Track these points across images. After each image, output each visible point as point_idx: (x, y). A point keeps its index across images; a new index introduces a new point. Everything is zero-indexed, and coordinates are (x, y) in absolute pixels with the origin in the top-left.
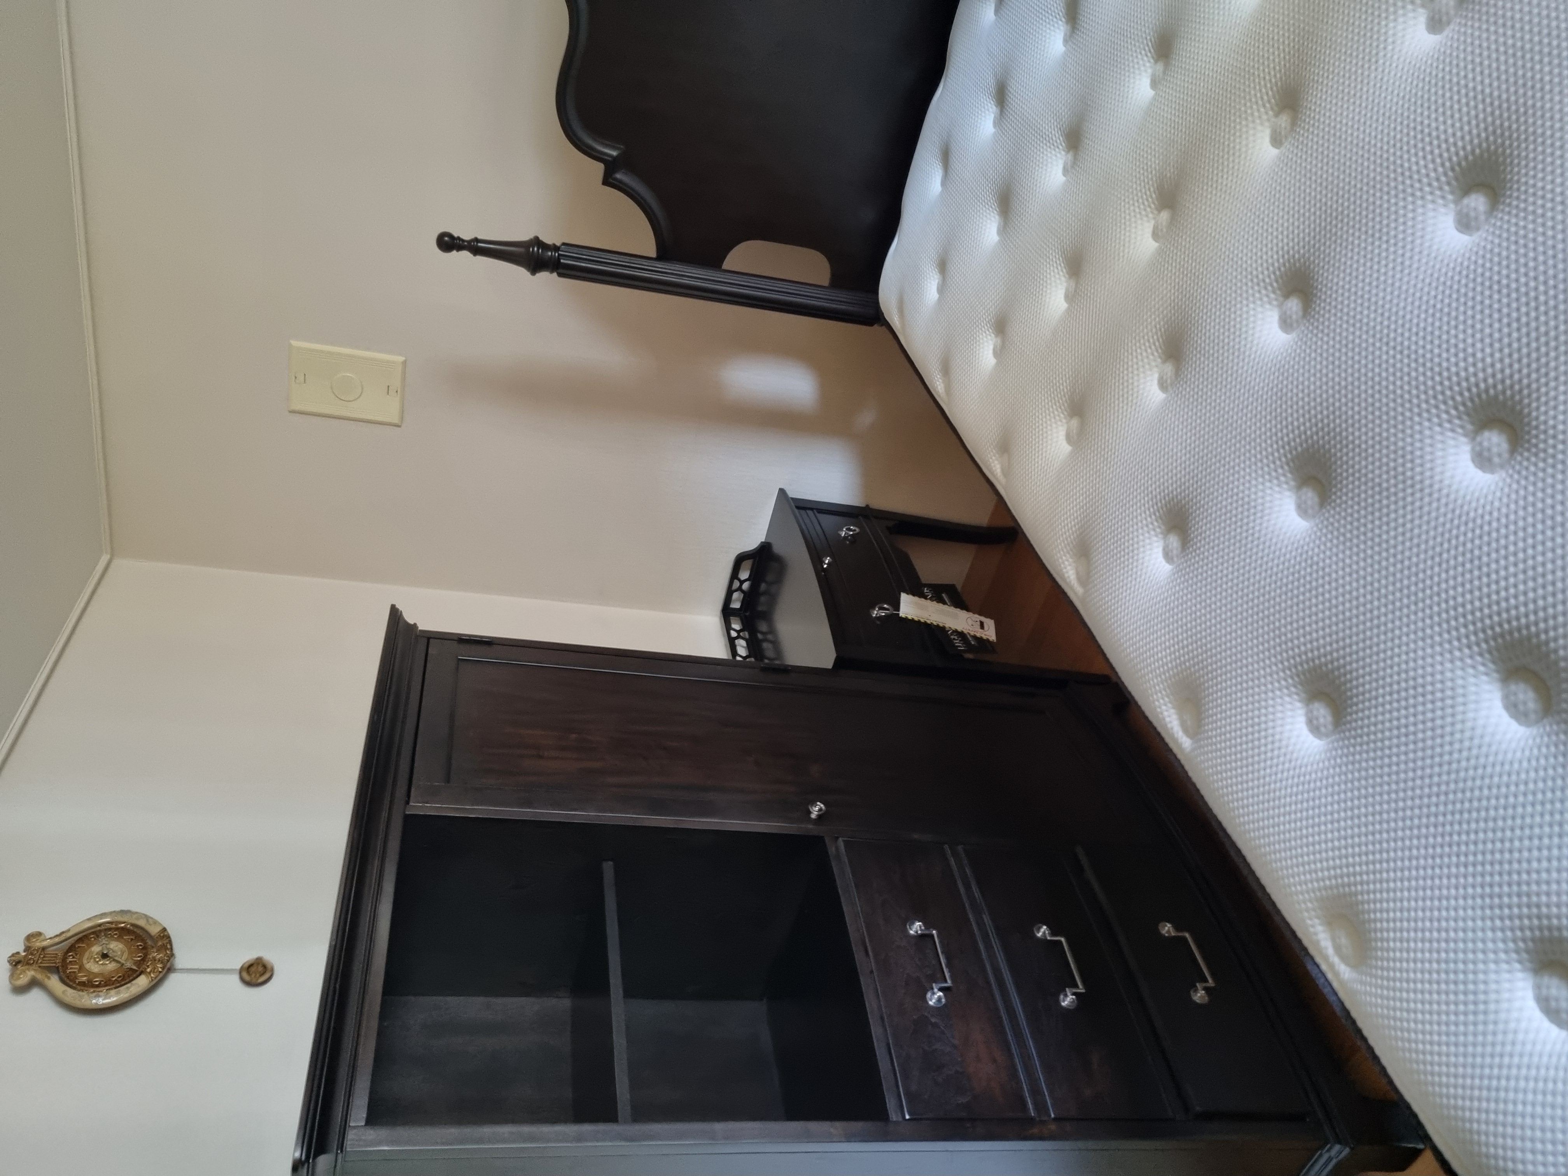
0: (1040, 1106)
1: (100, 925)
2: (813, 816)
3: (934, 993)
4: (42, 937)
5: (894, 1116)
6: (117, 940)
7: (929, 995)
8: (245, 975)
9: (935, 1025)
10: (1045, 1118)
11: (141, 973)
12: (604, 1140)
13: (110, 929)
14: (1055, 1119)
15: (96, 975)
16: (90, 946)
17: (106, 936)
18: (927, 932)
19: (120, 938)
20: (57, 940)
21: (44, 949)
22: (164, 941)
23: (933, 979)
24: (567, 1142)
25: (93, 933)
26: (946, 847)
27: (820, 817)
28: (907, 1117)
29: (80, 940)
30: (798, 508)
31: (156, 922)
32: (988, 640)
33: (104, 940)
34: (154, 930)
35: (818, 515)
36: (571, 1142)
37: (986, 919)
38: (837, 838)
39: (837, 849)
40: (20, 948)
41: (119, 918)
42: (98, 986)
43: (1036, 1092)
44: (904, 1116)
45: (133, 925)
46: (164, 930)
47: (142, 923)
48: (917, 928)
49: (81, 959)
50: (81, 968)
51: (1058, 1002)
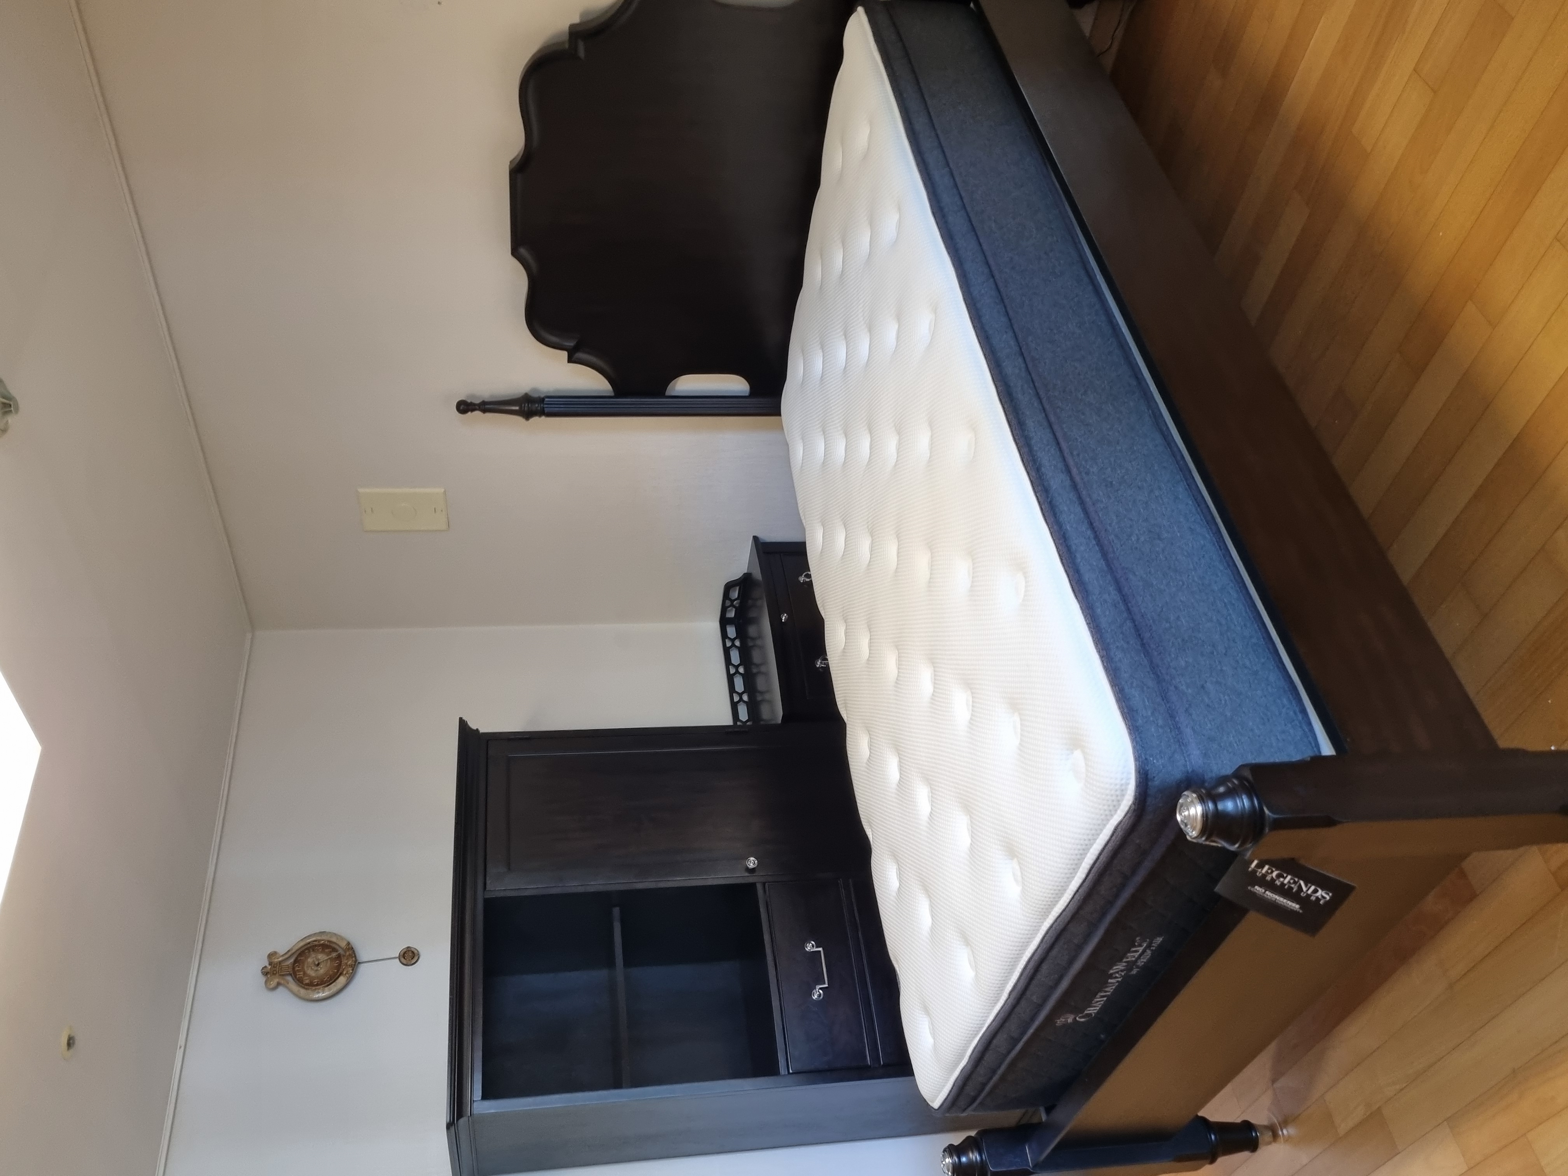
0: (875, 1058)
1: (309, 943)
4: (277, 955)
5: (782, 1071)
6: (321, 953)
8: (403, 960)
11: (341, 974)
13: (316, 946)
15: (314, 978)
16: (307, 958)
17: (313, 950)
18: (817, 950)
19: (323, 952)
20: (286, 956)
21: (280, 962)
22: (350, 950)
25: (306, 949)
29: (300, 955)
30: (770, 548)
31: (342, 938)
33: (313, 955)
34: (343, 944)
40: (266, 963)
41: (319, 938)
42: (317, 985)
45: (328, 941)
46: (349, 944)
47: (334, 939)
48: (811, 946)
49: (303, 968)
50: (305, 974)
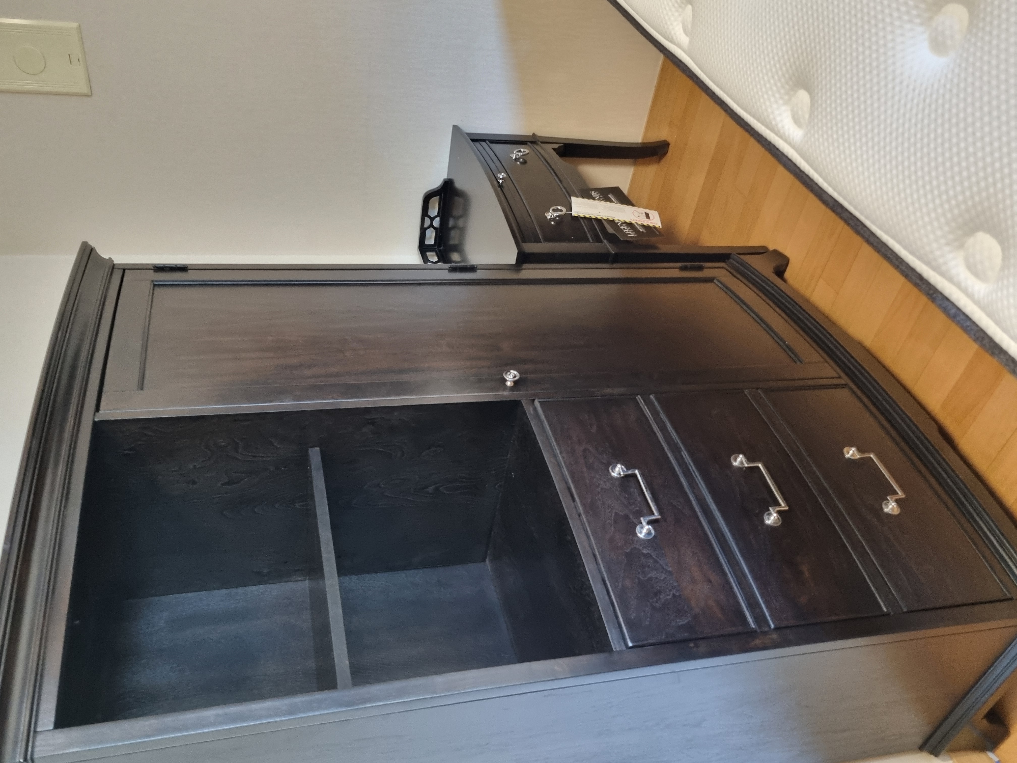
0: (760, 618)
2: (509, 384)
3: (642, 527)
5: (616, 645)
7: (638, 529)
9: (648, 556)
10: (766, 629)
12: (319, 708)
14: (776, 629)
18: (630, 472)
23: (639, 514)
24: (278, 716)
26: (639, 397)
27: (516, 383)
28: (630, 644)
30: (473, 140)
32: (654, 227)
35: (491, 145)
36: (283, 715)
37: (686, 455)
38: (533, 400)
39: (535, 409)
43: (753, 605)
44: (626, 645)
48: (618, 471)
51: (762, 521)
